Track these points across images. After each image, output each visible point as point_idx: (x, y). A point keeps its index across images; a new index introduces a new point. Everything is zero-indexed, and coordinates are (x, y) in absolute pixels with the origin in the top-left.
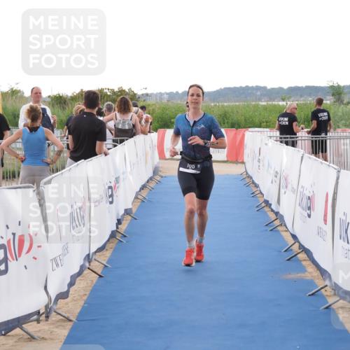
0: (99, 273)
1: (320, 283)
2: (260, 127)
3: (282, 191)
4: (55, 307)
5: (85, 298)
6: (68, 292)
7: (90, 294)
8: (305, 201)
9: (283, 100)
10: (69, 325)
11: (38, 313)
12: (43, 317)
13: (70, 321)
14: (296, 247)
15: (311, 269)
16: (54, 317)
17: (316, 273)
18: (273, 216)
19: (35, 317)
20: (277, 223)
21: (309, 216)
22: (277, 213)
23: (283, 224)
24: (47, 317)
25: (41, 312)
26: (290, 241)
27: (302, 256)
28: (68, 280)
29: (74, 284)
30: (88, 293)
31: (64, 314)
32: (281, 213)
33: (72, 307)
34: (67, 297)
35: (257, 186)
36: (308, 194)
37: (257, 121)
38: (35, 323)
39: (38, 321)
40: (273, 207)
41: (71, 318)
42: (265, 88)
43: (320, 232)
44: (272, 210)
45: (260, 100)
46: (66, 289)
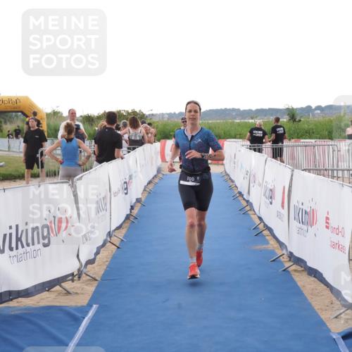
0: (118, 245)
1: (279, 252)
2: (235, 138)
3: (251, 185)
4: (85, 270)
5: (107, 263)
6: (94, 259)
7: (111, 260)
8: (268, 192)
9: (252, 118)
10: (96, 284)
11: (72, 274)
12: (76, 278)
13: (96, 280)
14: (261, 226)
15: (272, 242)
16: (84, 278)
17: (277, 245)
18: (244, 204)
19: (70, 278)
20: (248, 208)
21: (271, 203)
22: (248, 201)
23: (252, 209)
24: (79, 278)
25: (75, 274)
26: (258, 221)
27: (266, 232)
28: (95, 251)
29: (99, 254)
30: (109, 260)
31: (91, 275)
32: (251, 201)
33: (98, 270)
34: (94, 263)
35: (233, 181)
36: (270, 187)
37: (233, 134)
38: (70, 282)
39: (73, 280)
40: (245, 197)
41: (97, 278)
42: (239, 110)
43: (279, 215)
44: (244, 199)
45: (235, 119)
46: (93, 257)
